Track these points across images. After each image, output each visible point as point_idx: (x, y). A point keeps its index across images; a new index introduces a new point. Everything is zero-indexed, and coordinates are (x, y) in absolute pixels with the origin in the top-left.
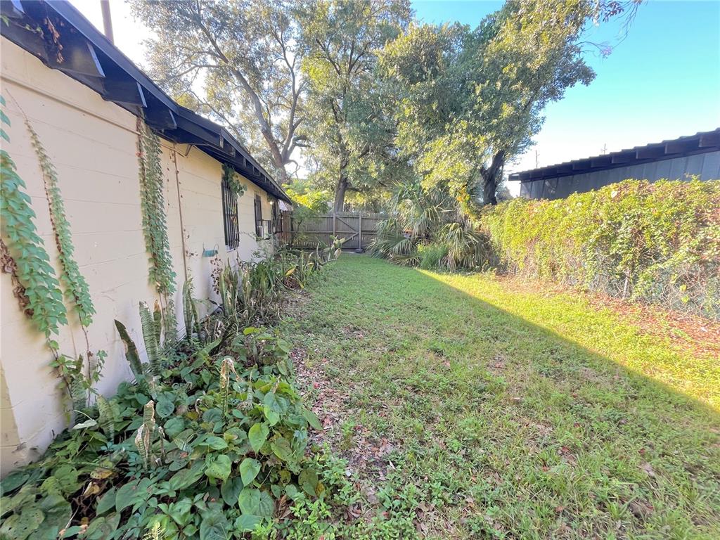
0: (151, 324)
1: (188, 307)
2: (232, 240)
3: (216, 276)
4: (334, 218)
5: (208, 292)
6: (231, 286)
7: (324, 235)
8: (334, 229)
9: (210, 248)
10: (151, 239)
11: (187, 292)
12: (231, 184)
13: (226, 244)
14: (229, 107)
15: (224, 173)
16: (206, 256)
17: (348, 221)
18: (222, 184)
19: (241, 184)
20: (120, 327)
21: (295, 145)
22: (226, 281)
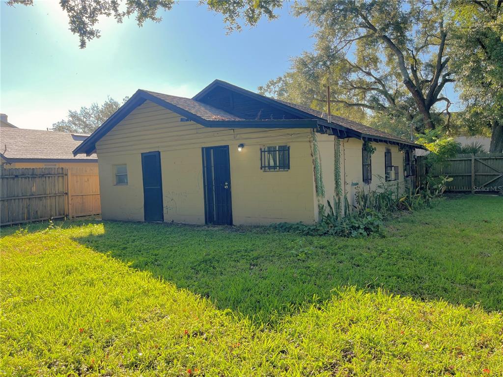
0: (336, 203)
1: (346, 204)
2: (367, 179)
3: (357, 195)
4: (473, 161)
5: (353, 203)
6: (364, 200)
7: (461, 178)
8: (473, 172)
9: (355, 182)
10: (336, 176)
11: (346, 199)
12: (367, 148)
13: (363, 181)
14: (376, 66)
15: (364, 142)
16: (353, 185)
17: (489, 163)
18: (363, 149)
19: (373, 147)
20: (328, 202)
21: (445, 81)
22: (362, 198)
